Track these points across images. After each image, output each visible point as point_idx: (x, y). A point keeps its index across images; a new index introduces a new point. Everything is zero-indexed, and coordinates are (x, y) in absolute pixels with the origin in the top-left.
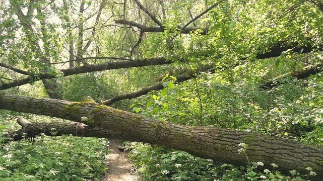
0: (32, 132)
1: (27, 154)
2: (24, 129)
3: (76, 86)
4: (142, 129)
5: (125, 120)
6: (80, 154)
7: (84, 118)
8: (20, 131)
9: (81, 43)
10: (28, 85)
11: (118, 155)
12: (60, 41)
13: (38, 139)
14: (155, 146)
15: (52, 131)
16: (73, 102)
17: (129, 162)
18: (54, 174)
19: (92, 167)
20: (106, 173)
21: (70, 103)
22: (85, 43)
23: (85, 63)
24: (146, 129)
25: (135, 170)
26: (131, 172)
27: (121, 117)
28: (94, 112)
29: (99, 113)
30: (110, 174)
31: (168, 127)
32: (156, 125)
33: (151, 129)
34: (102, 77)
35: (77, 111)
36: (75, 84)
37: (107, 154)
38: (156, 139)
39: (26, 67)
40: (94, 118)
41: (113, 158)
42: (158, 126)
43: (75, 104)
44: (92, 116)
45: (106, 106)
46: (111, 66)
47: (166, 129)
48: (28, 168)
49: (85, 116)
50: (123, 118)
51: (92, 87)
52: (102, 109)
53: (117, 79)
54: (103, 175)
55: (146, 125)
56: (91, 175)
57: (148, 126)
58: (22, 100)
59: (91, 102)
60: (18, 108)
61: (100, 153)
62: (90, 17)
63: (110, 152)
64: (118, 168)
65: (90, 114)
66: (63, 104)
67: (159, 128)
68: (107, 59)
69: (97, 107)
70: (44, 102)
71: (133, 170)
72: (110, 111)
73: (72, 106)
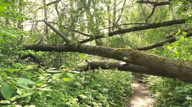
0: (93, 66)
1: (91, 78)
2: (89, 65)
3: (113, 43)
4: (166, 67)
5: (153, 60)
6: (119, 81)
7: (125, 58)
8: (87, 66)
9: (115, 19)
10: (90, 42)
11: (139, 85)
12: (106, 16)
13: (96, 70)
14: (177, 79)
15: (106, 65)
16: (118, 49)
17: (146, 89)
18: (106, 91)
19: (125, 89)
20: (133, 95)
21: (116, 49)
22: (117, 18)
23: (120, 28)
24: (170, 67)
25: (151, 95)
26: (149, 96)
27: (150, 58)
28: (131, 54)
29: (135, 55)
30: (135, 95)
31: (189, 66)
32: (178, 65)
33: (174, 67)
34: (127, 38)
35: (120, 54)
36: (112, 42)
37: (132, 83)
38: (178, 74)
39: (89, 32)
40: (132, 58)
41: (136, 86)
42: (180, 65)
43: (119, 50)
44: (130, 57)
45: (139, 51)
46: (135, 29)
47: (187, 68)
48: (92, 86)
49: (126, 57)
50: (151, 59)
51: (122, 43)
52: (136, 53)
53: (136, 39)
54: (131, 95)
55: (170, 64)
56: (124, 95)
57: (172, 65)
58: (90, 47)
59: (129, 49)
60: (88, 52)
61: (129, 82)
62: (121, 2)
63: (134, 82)
64: (140, 93)
65: (129, 56)
66: (112, 49)
67: (181, 67)
68: (133, 25)
69: (133, 52)
70: (101, 49)
71: (150, 94)
72: (142, 54)
73: (117, 51)
